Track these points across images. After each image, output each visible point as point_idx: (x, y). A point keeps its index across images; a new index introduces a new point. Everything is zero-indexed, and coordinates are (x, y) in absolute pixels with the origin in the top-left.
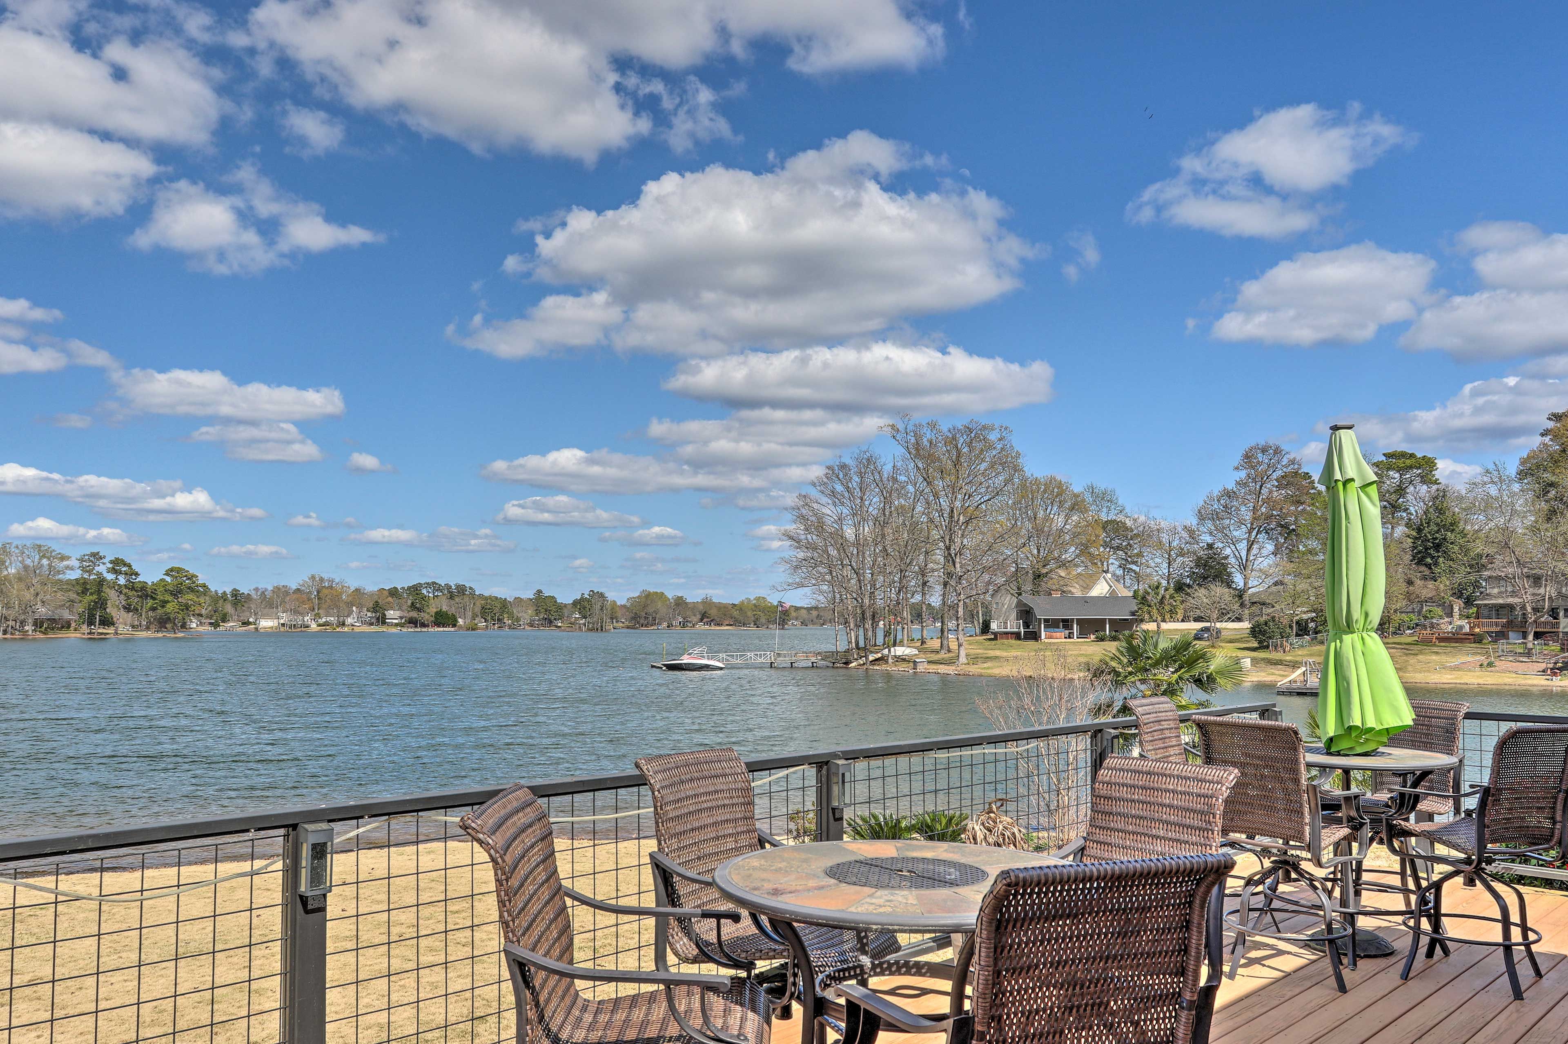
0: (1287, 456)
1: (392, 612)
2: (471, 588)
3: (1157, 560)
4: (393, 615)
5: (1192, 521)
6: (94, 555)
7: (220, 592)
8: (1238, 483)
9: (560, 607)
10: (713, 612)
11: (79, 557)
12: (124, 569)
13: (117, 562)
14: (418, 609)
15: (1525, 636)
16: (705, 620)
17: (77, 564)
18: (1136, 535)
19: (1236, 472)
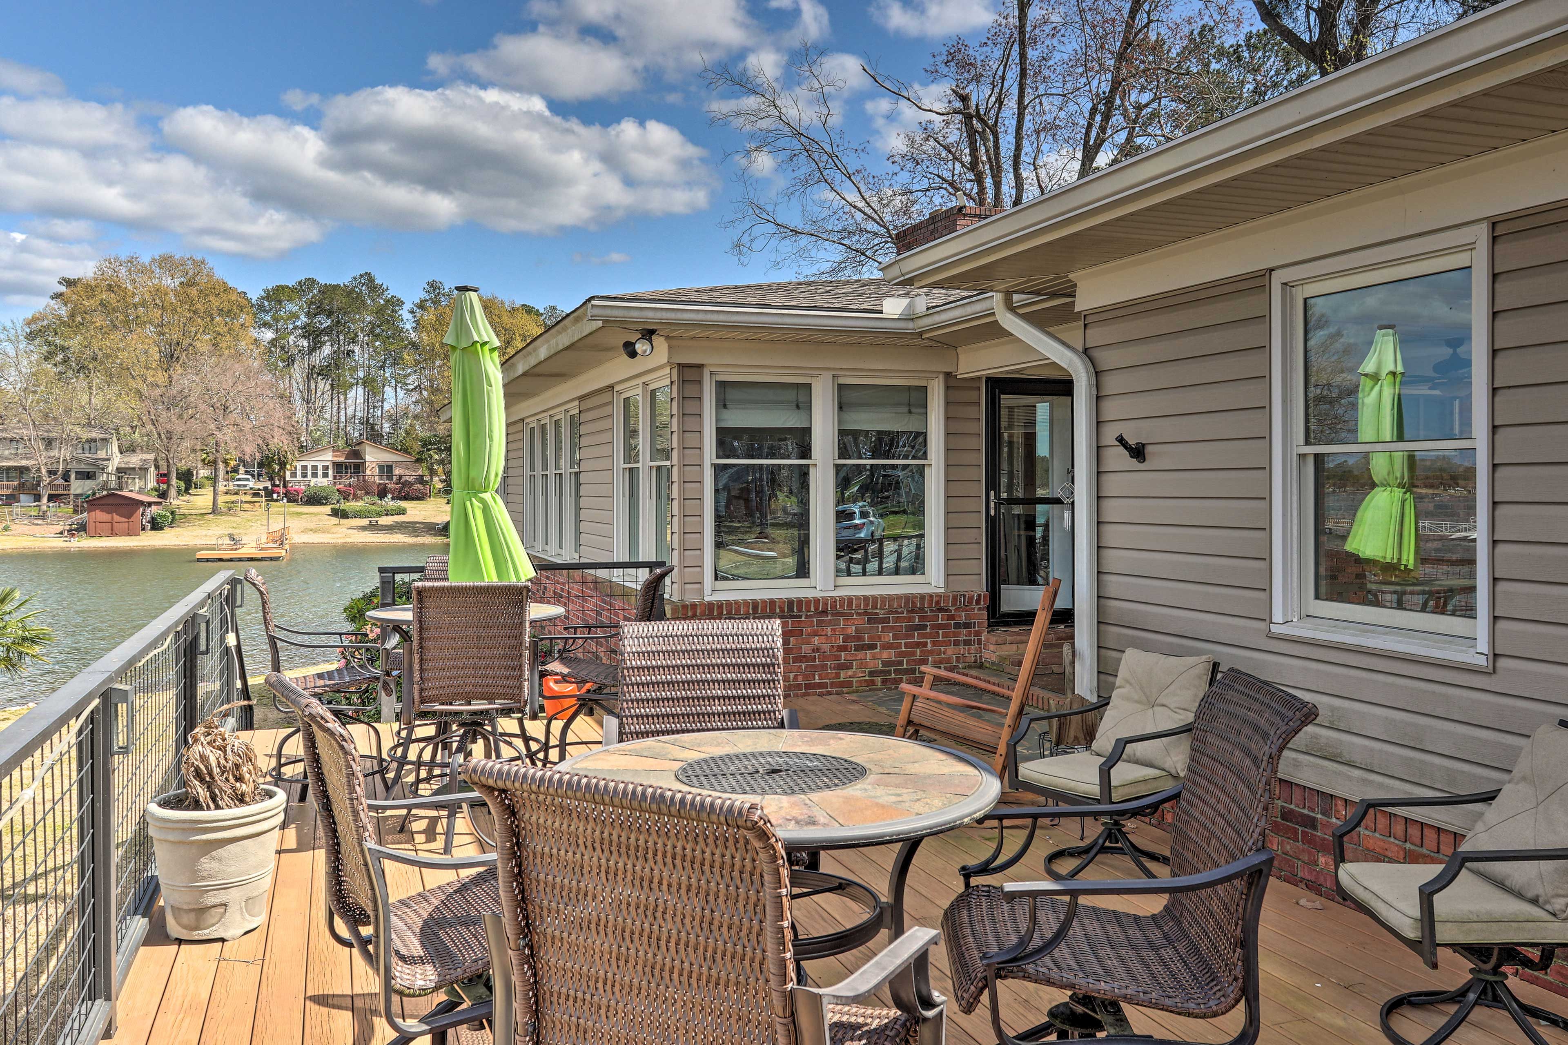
15: (38, 498)
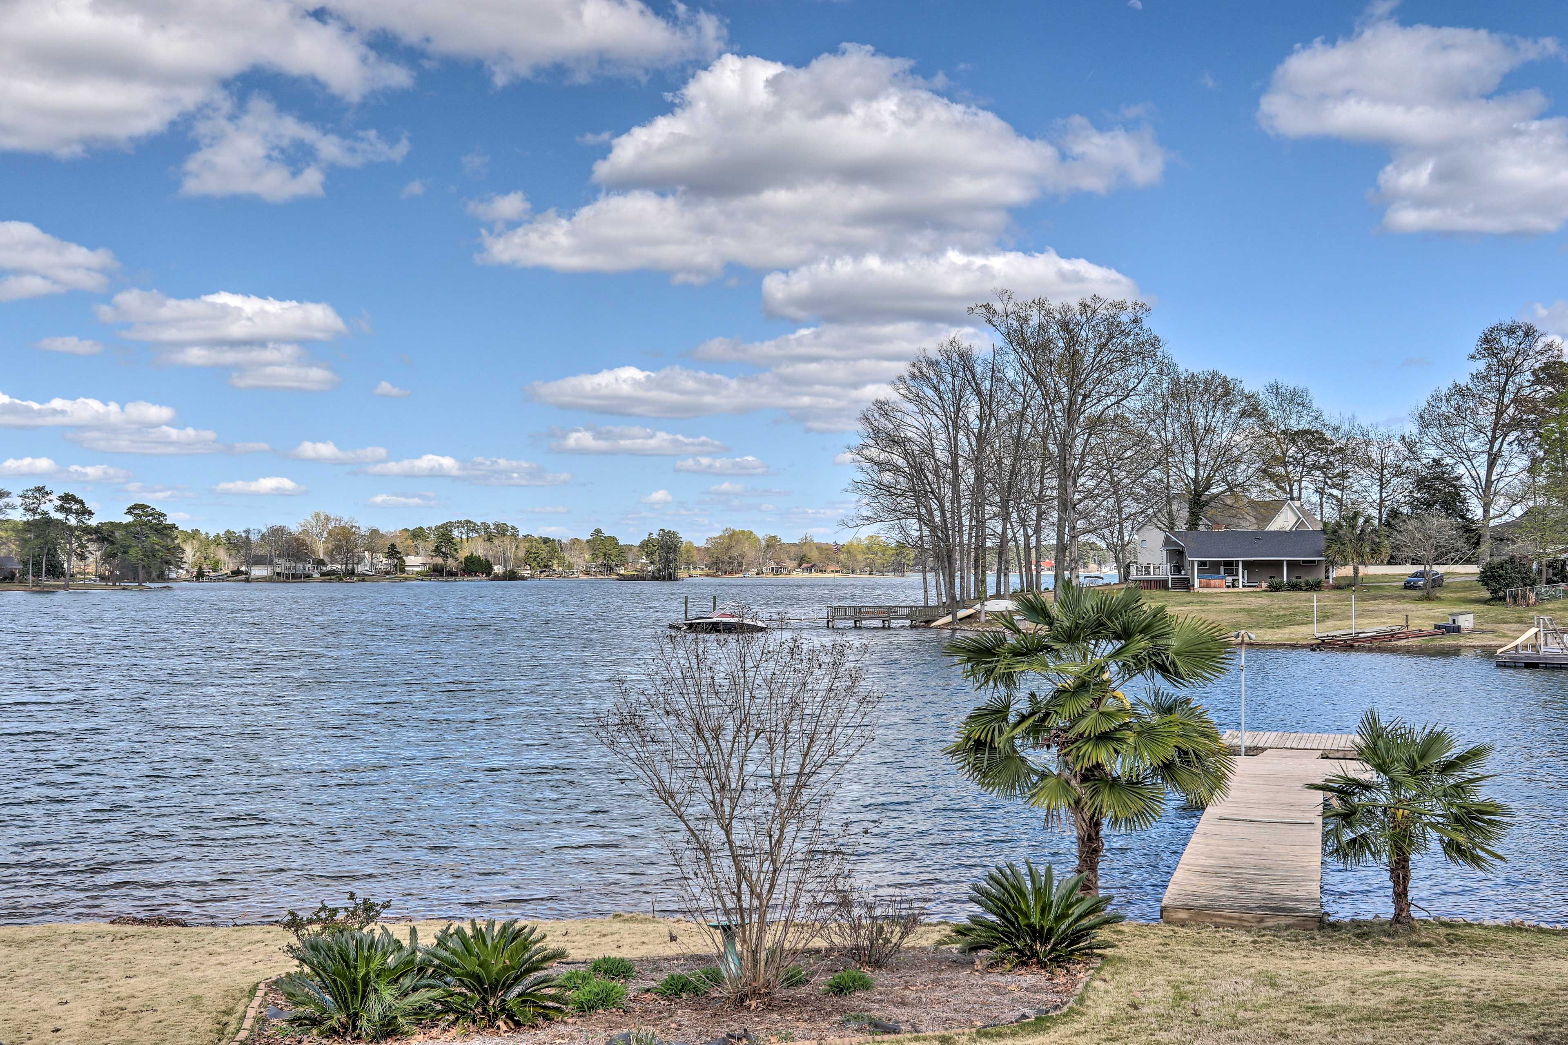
0: (1543, 339)
1: (412, 558)
2: (513, 527)
3: (1366, 482)
4: (415, 562)
5: (1411, 429)
6: (40, 490)
7: (212, 537)
8: (1476, 377)
9: (622, 551)
10: (814, 555)
11: (21, 493)
12: (75, 507)
13: (67, 498)
14: (444, 553)
16: (804, 565)
17: (18, 501)
18: (1341, 450)
19: (1471, 362)
